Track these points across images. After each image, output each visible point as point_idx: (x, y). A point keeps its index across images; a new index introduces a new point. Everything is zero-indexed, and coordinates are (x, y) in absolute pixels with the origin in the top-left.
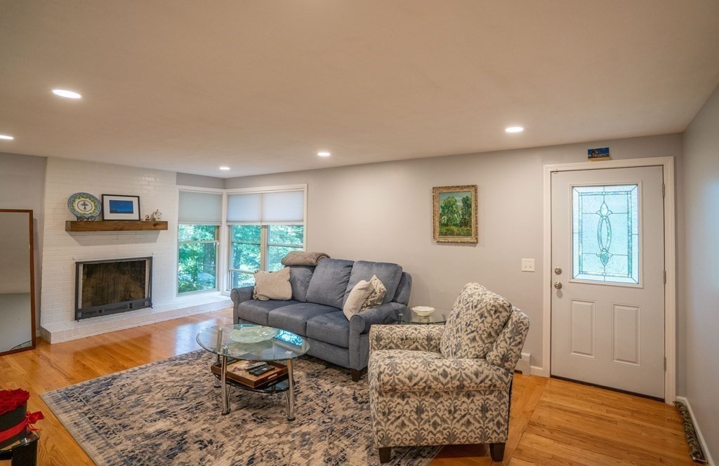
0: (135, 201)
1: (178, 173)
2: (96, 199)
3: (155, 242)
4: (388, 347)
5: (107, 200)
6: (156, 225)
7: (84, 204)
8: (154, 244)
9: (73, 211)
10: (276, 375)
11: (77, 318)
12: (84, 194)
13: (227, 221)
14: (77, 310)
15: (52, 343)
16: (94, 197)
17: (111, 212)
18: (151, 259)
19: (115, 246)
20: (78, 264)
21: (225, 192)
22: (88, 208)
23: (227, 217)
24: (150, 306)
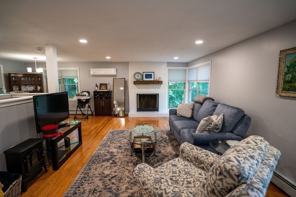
0: (153, 74)
1: (167, 62)
2: (141, 74)
3: (160, 88)
4: (187, 159)
5: (144, 74)
6: (159, 83)
7: (138, 76)
8: (159, 89)
9: (135, 78)
10: (146, 149)
11: (138, 111)
12: (138, 72)
13: (188, 81)
14: (137, 109)
15: (129, 117)
16: (141, 73)
17: (146, 78)
18: (158, 94)
19: (147, 89)
20: (137, 94)
21: (187, 68)
22: (139, 77)
23: (188, 79)
24: (158, 111)
